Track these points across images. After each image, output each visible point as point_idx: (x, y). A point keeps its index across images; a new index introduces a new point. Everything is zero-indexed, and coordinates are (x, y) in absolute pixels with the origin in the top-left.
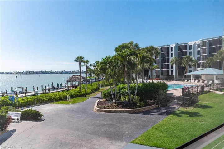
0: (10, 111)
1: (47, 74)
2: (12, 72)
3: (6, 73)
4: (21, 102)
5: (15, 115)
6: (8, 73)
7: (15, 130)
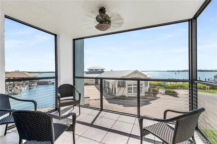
0: (160, 88)
1: (201, 71)
2: (174, 70)
3: (171, 71)
4: (169, 86)
5: (162, 91)
6: (172, 71)
7: (160, 98)
